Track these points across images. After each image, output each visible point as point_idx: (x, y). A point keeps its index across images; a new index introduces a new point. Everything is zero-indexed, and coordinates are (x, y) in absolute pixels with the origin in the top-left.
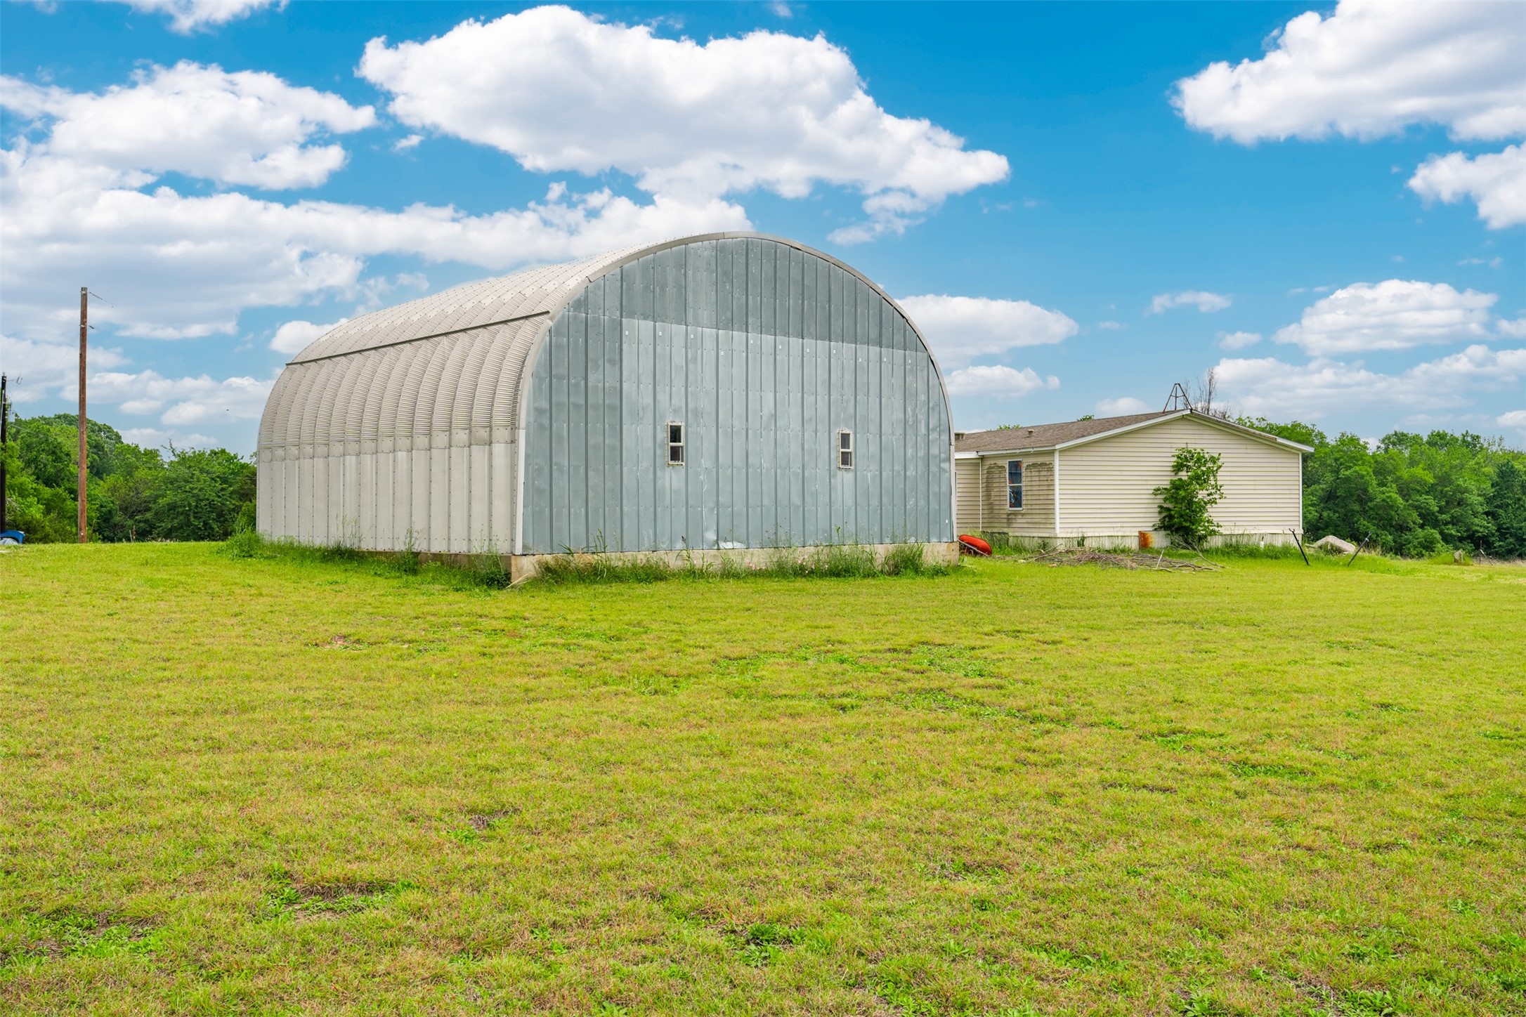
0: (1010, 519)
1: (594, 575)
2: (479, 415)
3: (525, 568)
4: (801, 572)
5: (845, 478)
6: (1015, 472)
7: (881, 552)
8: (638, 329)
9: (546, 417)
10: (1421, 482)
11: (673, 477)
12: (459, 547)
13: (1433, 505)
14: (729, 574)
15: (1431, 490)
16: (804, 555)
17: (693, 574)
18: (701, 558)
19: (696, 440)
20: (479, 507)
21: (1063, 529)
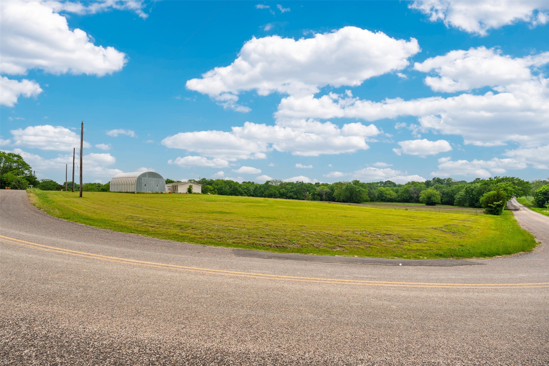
0: (175, 191)
1: (140, 193)
2: (132, 183)
3: (136, 192)
4: (154, 193)
5: (157, 187)
6: (175, 187)
7: (160, 192)
8: (143, 178)
9: (137, 183)
10: (244, 188)
11: (145, 187)
12: (132, 191)
13: (246, 191)
14: (149, 193)
15: (246, 189)
16: (154, 192)
17: (146, 193)
18: (147, 192)
19: (147, 185)
20: (132, 189)
21: (179, 192)
